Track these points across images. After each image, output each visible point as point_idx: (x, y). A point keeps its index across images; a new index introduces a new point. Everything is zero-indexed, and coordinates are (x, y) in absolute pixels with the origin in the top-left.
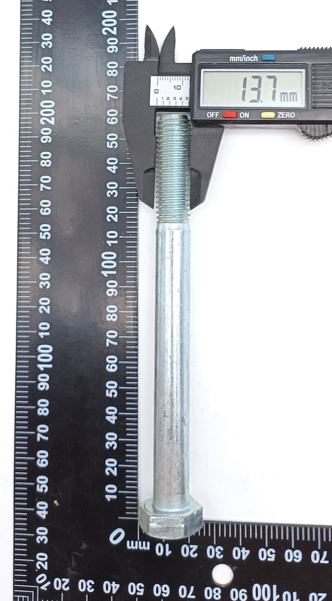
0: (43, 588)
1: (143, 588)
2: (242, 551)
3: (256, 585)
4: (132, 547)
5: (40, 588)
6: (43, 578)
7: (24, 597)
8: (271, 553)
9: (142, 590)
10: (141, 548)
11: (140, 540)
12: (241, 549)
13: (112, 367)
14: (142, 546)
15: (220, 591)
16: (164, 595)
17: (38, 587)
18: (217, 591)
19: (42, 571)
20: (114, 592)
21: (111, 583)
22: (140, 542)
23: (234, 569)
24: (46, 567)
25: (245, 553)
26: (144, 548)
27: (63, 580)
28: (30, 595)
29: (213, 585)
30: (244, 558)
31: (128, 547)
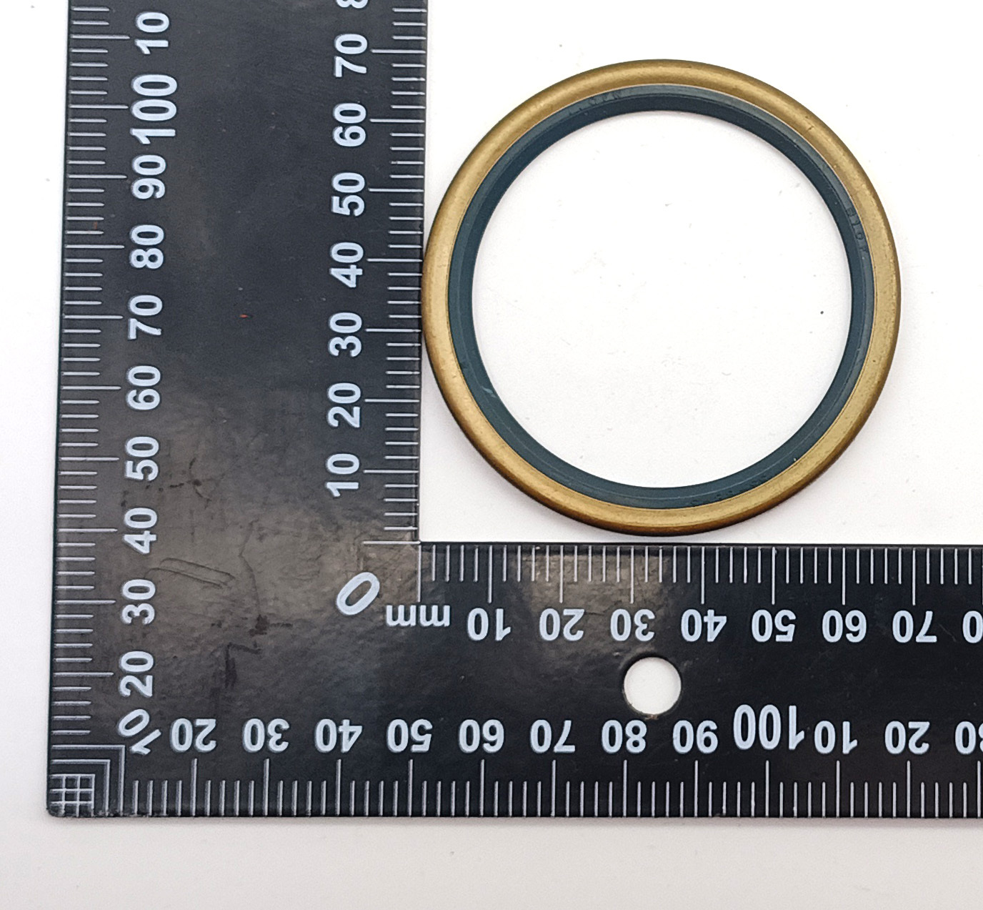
0: (138, 748)
1: (428, 732)
2: (706, 619)
3: (744, 709)
4: (401, 621)
5: (127, 750)
6: (138, 720)
7: (81, 779)
8: (786, 621)
9: (427, 738)
10: (424, 623)
11: (422, 603)
12: (703, 614)
13: (350, 136)
14: (428, 618)
15: (643, 729)
16: (487, 747)
17: (124, 746)
18: (636, 731)
19: (136, 700)
20: (346, 747)
21: (338, 724)
22: (423, 608)
23: (682, 670)
24: (147, 690)
25: (715, 624)
26: (434, 621)
27: (199, 722)
28: (99, 770)
29: (626, 714)
30: (712, 636)
31: (390, 623)
